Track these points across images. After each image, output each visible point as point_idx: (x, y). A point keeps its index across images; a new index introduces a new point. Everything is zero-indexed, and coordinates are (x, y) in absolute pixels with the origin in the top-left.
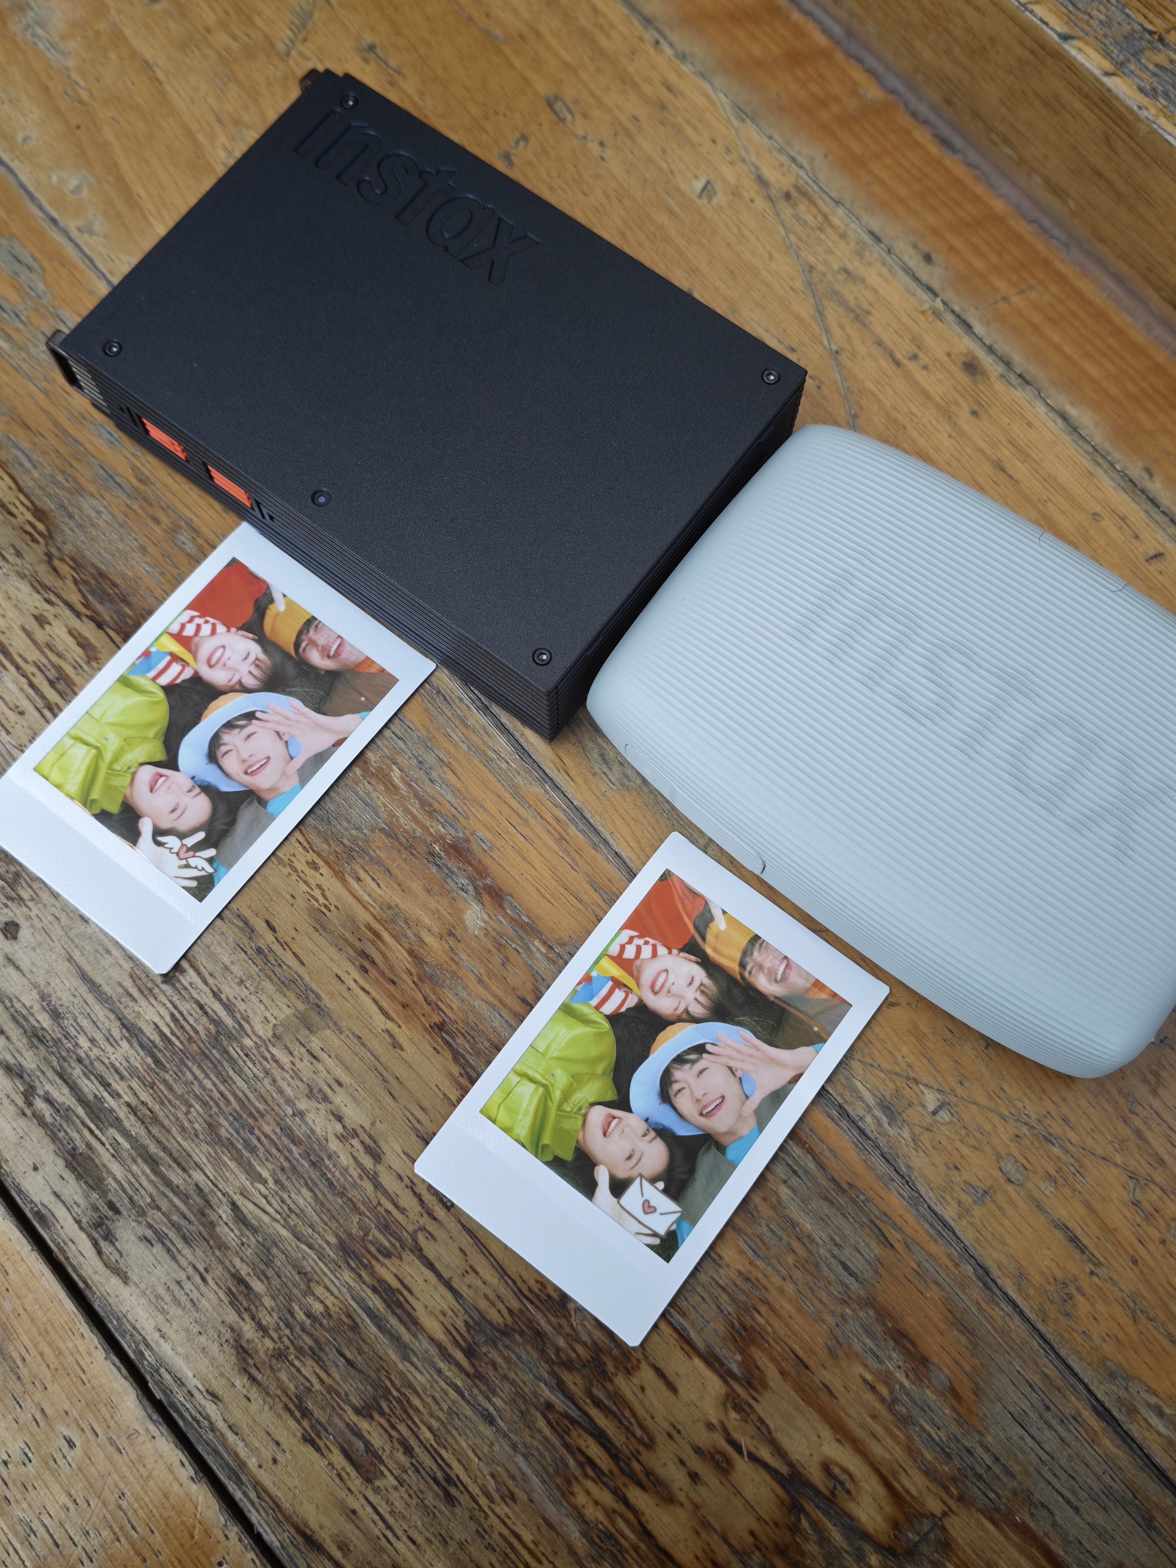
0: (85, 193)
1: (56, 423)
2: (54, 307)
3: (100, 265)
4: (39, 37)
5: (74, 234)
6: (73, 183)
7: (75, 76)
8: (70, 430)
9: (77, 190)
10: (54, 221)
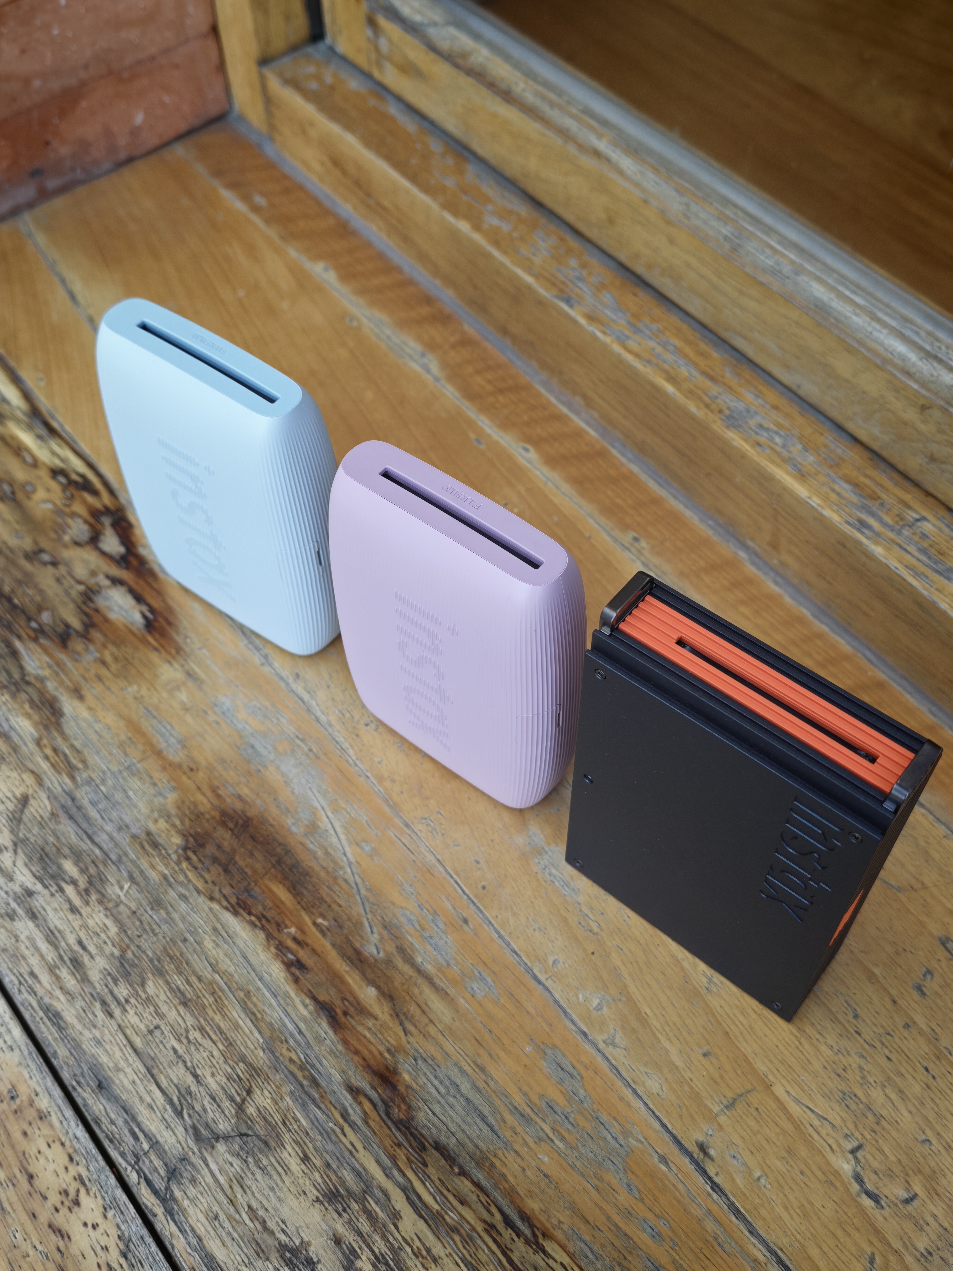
0: (605, 1010)
1: (609, 1218)
2: (594, 1111)
3: (624, 1073)
4: (555, 877)
5: (602, 1046)
6: (596, 1002)
7: (585, 910)
8: (620, 1225)
9: (599, 1008)
10: (585, 1035)
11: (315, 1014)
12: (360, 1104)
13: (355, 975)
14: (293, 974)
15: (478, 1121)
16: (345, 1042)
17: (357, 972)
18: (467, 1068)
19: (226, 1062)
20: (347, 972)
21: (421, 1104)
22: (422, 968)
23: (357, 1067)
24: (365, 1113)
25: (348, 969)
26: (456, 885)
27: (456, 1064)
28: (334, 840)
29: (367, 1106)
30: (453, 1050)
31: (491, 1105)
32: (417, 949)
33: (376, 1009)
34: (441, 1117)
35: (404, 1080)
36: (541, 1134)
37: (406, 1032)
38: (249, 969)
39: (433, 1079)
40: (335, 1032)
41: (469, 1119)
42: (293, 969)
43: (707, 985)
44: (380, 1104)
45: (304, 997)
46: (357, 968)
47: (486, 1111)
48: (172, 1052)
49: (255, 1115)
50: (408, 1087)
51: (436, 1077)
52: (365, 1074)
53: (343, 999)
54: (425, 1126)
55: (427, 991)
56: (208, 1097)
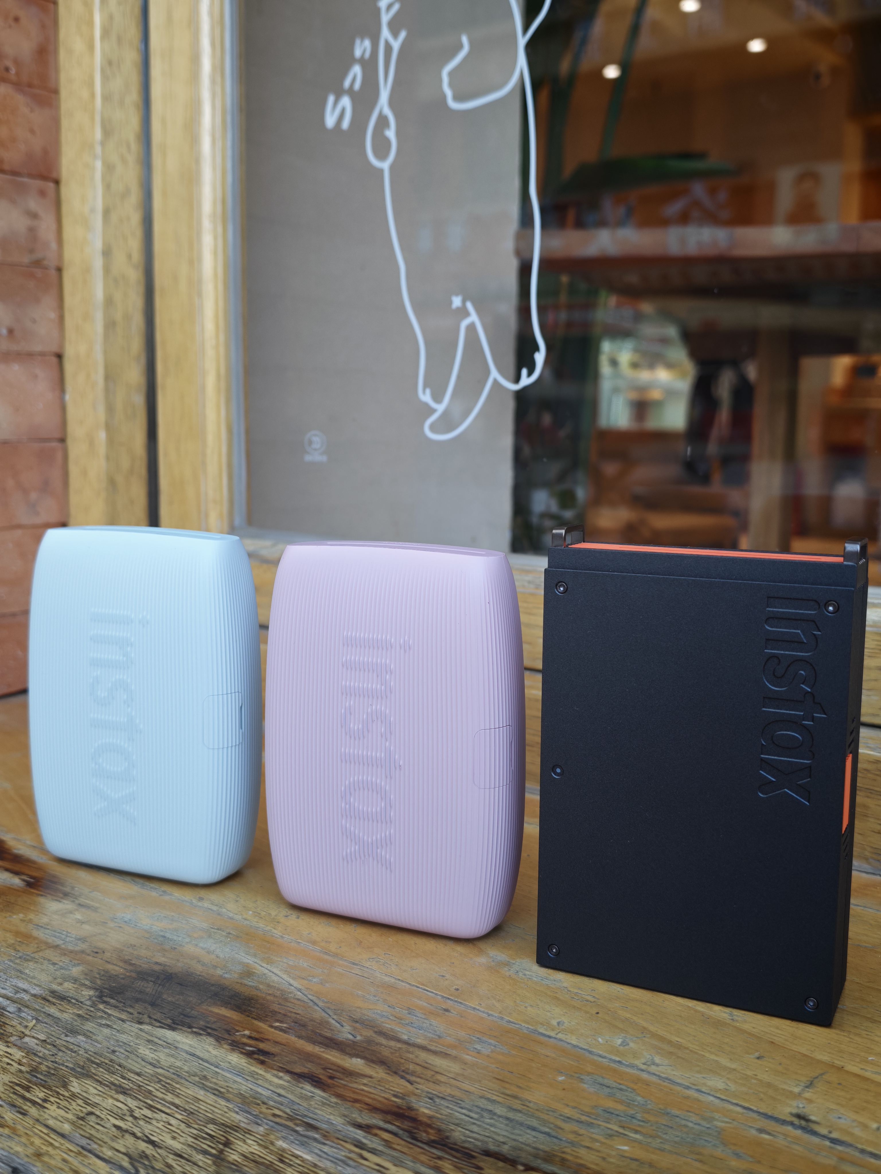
0: (632, 1045)
2: (661, 1110)
3: (679, 1081)
4: (531, 976)
5: (643, 1067)
6: (619, 1041)
7: (574, 990)
9: (624, 1044)
10: (619, 1062)
11: (294, 1082)
12: (376, 1135)
13: (333, 1053)
14: (255, 1059)
15: (529, 1131)
16: (338, 1096)
17: (334, 1051)
18: (495, 1098)
19: (189, 1126)
20: (323, 1052)
21: (453, 1127)
22: (411, 1042)
23: (361, 1111)
24: (386, 1141)
25: (322, 1050)
26: (425, 991)
27: (481, 1097)
28: (275, 978)
29: (386, 1136)
30: (474, 1089)
31: (538, 1118)
32: (398, 1031)
33: (368, 1071)
34: (482, 1133)
35: (423, 1113)
36: (609, 1132)
37: (411, 1083)
38: (201, 1062)
39: (460, 1110)
40: (324, 1090)
41: (516, 1131)
42: (256, 1056)
43: (730, 1018)
44: (401, 1132)
45: (275, 1072)
46: (333, 1048)
47: (535, 1123)
48: (114, 1129)
49: (239, 1160)
50: (430, 1117)
51: (462, 1108)
52: (374, 1115)
53: (325, 1069)
54: (465, 1142)
55: (423, 1055)
56: (171, 1156)
